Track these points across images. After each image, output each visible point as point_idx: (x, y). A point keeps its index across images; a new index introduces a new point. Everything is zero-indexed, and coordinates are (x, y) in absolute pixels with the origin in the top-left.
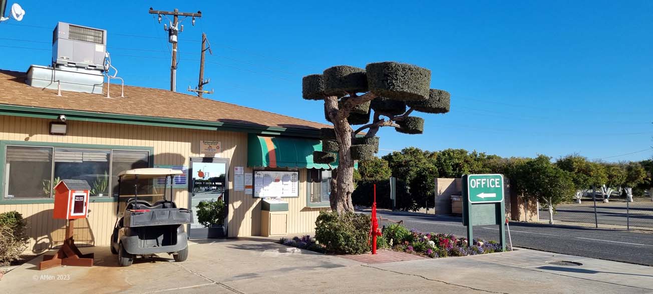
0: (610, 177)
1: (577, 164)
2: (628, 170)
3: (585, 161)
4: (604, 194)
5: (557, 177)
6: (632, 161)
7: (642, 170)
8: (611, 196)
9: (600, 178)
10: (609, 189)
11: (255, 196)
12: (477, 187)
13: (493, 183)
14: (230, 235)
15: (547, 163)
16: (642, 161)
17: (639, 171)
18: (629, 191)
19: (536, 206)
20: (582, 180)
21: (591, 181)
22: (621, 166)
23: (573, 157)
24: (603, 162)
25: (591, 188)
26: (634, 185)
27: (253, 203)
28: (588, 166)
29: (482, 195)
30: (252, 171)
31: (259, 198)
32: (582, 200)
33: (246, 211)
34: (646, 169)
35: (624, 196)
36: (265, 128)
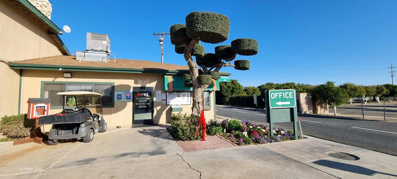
0: (367, 92)
1: (349, 87)
2: (377, 88)
3: (354, 85)
4: (364, 100)
5: (339, 92)
6: (378, 85)
7: (384, 88)
8: (368, 101)
9: (362, 93)
10: (367, 97)
11: (167, 104)
12: (276, 98)
13: (288, 95)
14: (155, 123)
15: (333, 85)
16: (384, 84)
17: (383, 89)
18: (378, 98)
19: (327, 106)
20: (352, 94)
21: (357, 94)
22: (373, 87)
23: (347, 84)
24: (363, 85)
25: (357, 97)
26: (380, 95)
27: (167, 108)
28: (355, 87)
29: (280, 103)
30: (165, 92)
31: (169, 105)
32: (352, 103)
33: (163, 111)
34: (387, 88)
35: (375, 100)
36: (167, 71)
